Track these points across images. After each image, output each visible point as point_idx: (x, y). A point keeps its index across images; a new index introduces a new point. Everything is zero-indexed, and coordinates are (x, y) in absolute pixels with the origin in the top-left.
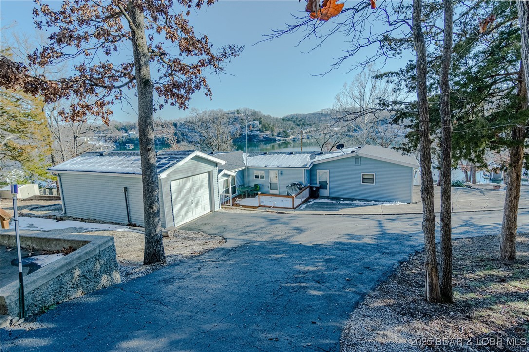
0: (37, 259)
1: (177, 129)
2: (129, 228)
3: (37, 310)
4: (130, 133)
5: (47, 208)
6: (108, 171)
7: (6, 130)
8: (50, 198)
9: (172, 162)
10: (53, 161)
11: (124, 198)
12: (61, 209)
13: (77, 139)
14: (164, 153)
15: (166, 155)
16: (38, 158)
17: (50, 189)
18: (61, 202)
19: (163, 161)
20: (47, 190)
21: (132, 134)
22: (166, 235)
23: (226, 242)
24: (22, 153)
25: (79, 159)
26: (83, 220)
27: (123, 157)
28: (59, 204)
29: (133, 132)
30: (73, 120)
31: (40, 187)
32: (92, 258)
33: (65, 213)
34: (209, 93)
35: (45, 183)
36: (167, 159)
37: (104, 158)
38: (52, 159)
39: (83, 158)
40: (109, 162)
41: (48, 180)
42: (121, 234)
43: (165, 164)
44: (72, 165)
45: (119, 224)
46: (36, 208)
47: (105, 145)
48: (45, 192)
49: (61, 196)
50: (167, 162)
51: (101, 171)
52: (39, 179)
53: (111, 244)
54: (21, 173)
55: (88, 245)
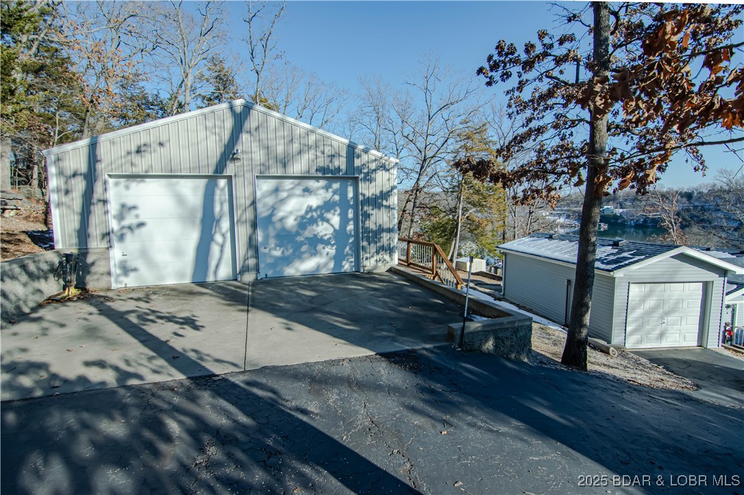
0: (474, 318)
1: (690, 203)
2: (563, 329)
3: (469, 348)
4: (605, 207)
5: (489, 286)
6: (553, 257)
7: (469, 203)
8: (493, 277)
9: (637, 258)
10: (504, 238)
11: (566, 293)
12: (500, 291)
13: (533, 214)
14: (630, 245)
15: (632, 247)
16: (491, 233)
17: (496, 268)
18: (501, 283)
19: (625, 254)
20: (493, 268)
21: (608, 208)
22: (606, 351)
23: (696, 390)
24: (478, 227)
25: (527, 240)
26: (518, 306)
27: (574, 243)
28: (500, 285)
29: (609, 207)
30: (522, 204)
31: (488, 264)
32: (511, 328)
33: (504, 295)
34: (701, 167)
35: (492, 261)
36: (632, 252)
37: (553, 241)
38: (504, 236)
39: (532, 239)
40: (557, 247)
41: (496, 258)
42: (552, 332)
43: (625, 258)
44: (518, 245)
45: (554, 322)
46: (480, 284)
47: (568, 222)
48: (490, 270)
49: (503, 277)
50: (630, 256)
51: (546, 255)
52: (488, 255)
53: (528, 323)
54: (474, 246)
55: (511, 317)
